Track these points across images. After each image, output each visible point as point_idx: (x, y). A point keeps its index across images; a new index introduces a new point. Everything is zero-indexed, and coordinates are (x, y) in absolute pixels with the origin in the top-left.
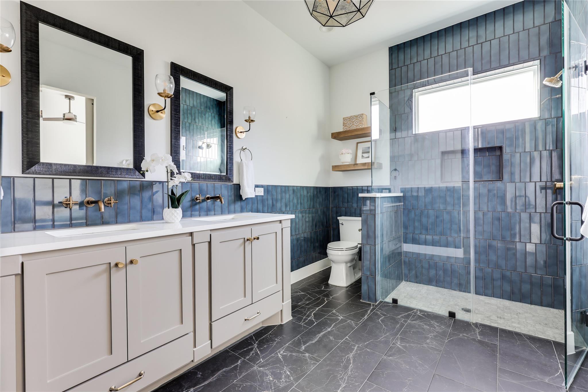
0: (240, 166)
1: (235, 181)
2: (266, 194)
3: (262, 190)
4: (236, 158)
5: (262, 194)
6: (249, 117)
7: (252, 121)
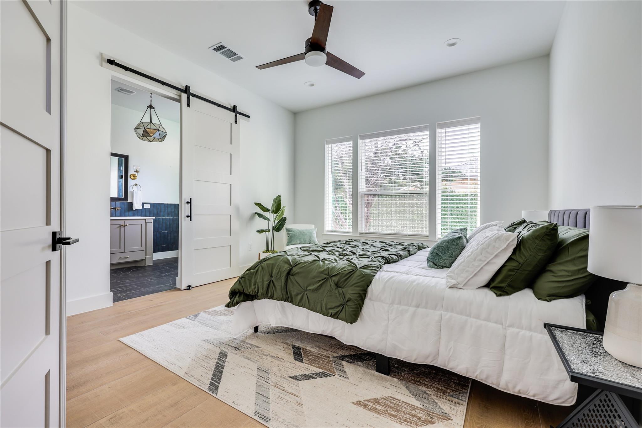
0: (132, 194)
1: (129, 201)
2: (152, 207)
3: (149, 205)
4: (130, 189)
5: (149, 207)
6: (137, 170)
7: (138, 172)
